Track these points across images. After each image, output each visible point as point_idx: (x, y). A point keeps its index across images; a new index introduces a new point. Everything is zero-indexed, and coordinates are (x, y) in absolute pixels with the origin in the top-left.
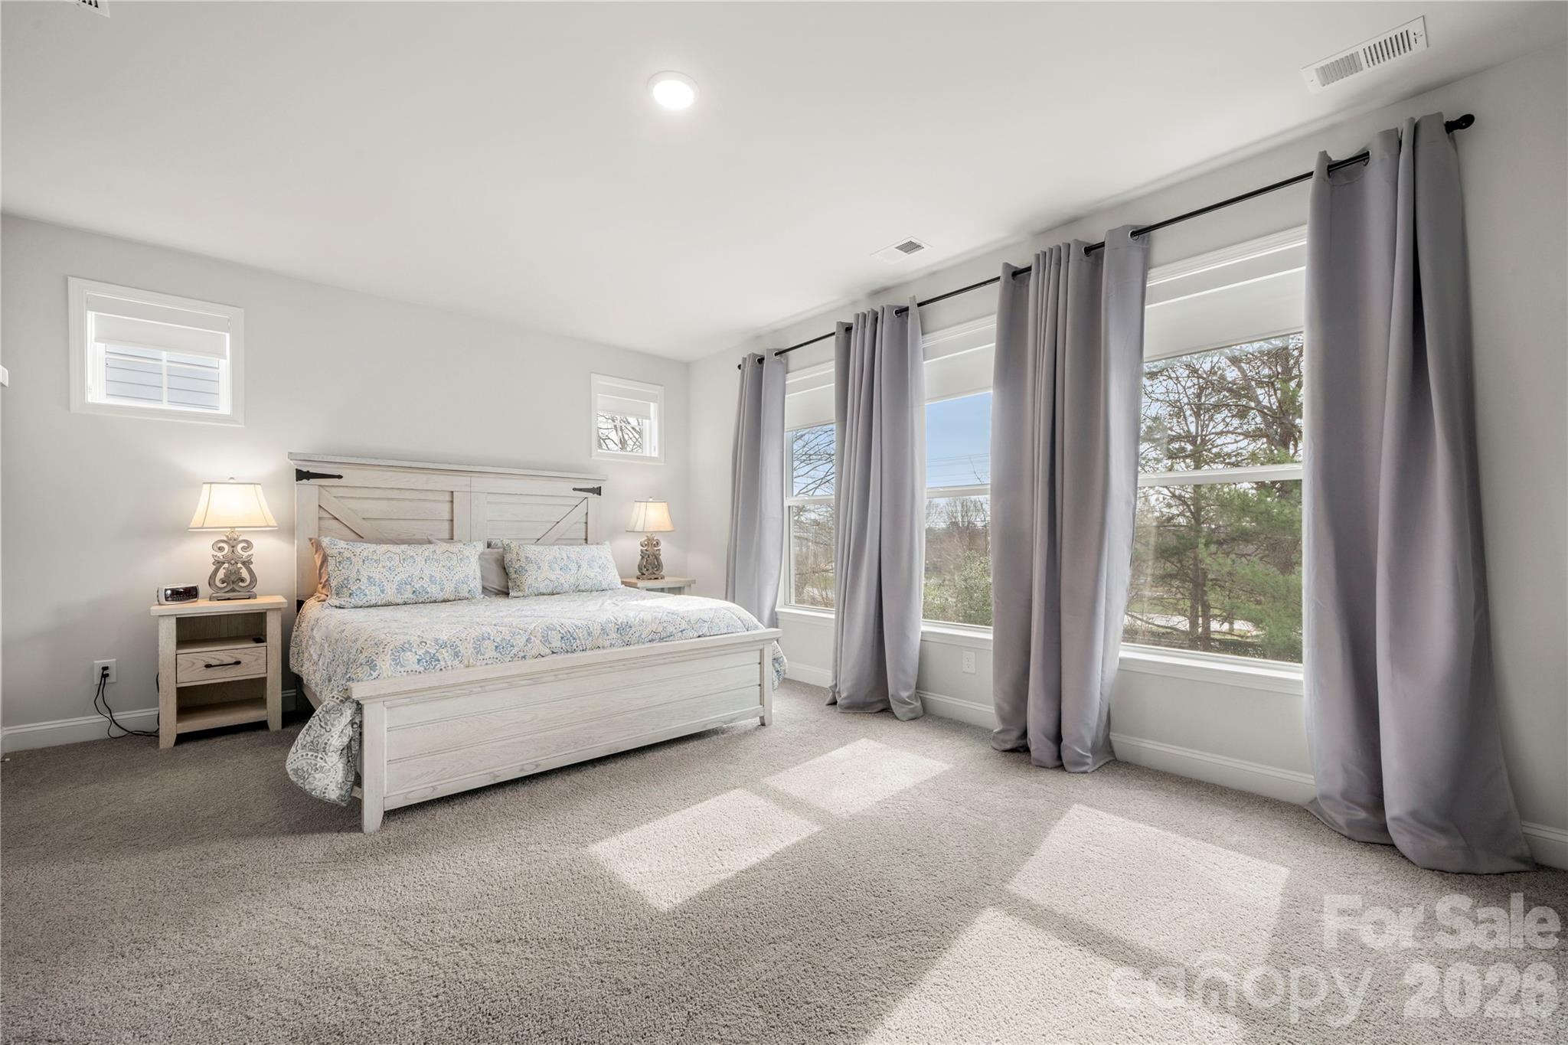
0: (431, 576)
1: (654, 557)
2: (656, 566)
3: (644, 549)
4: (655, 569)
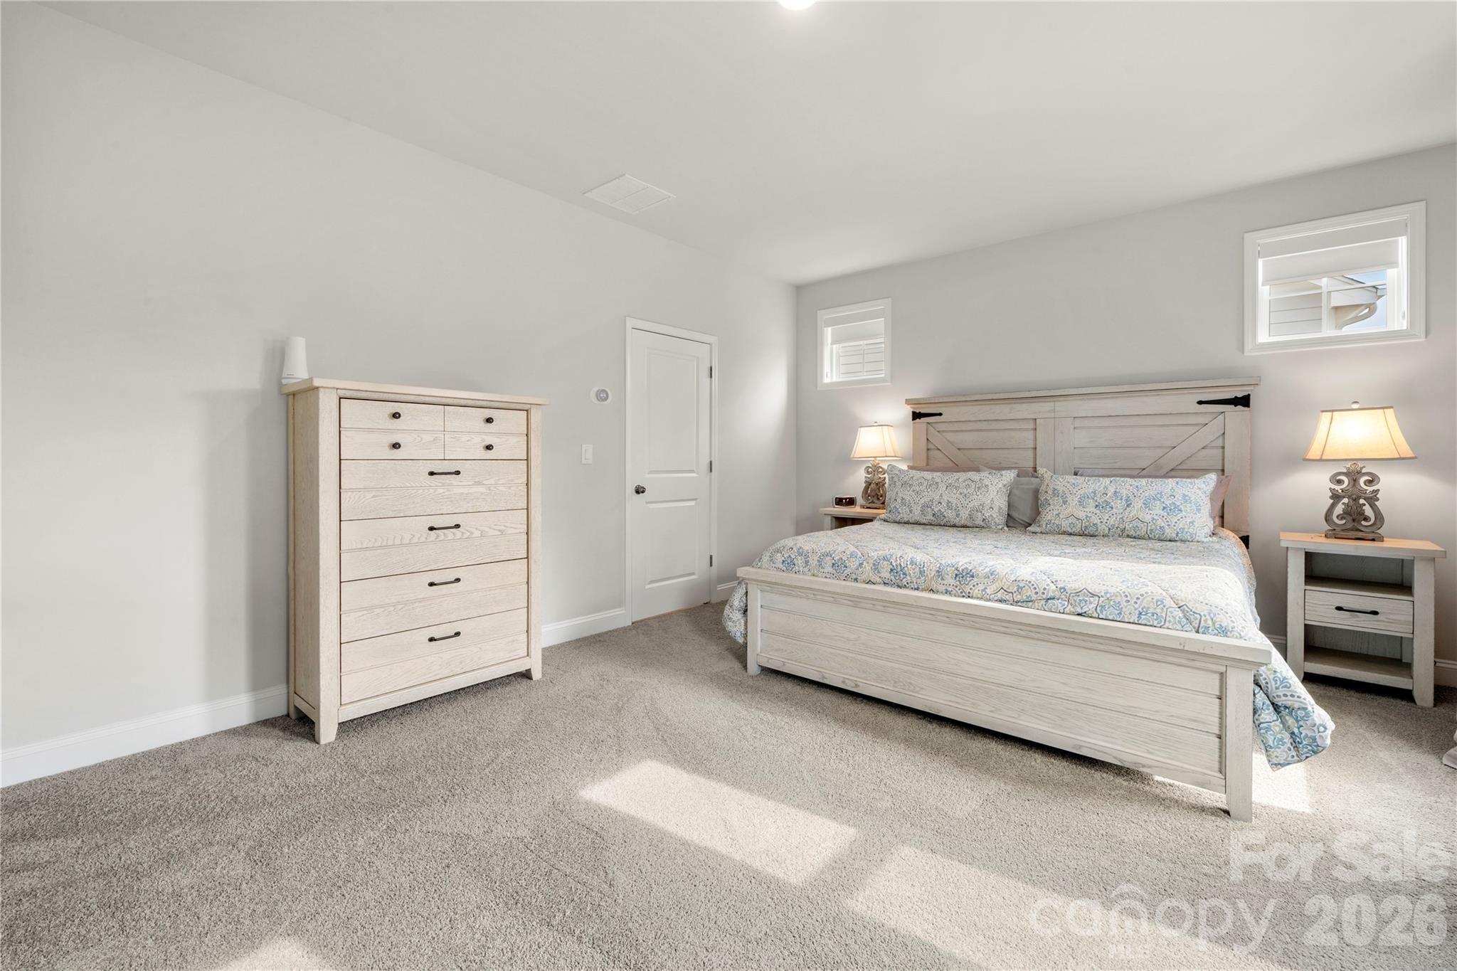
1: (1362, 501)
2: (1366, 519)
3: (1338, 488)
4: (1363, 523)
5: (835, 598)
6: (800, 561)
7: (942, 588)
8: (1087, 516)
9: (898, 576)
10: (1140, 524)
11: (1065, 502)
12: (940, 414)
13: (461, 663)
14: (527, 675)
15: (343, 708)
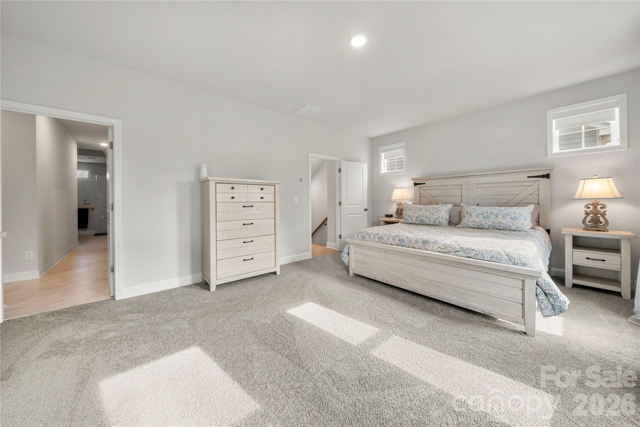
0: (426, 216)
1: (599, 215)
2: (601, 223)
3: (588, 210)
4: (599, 224)
5: (379, 250)
6: (367, 237)
7: (418, 247)
8: (480, 221)
9: (401, 243)
10: (501, 224)
11: (471, 216)
12: (425, 184)
13: (254, 268)
14: (275, 273)
15: (217, 280)
